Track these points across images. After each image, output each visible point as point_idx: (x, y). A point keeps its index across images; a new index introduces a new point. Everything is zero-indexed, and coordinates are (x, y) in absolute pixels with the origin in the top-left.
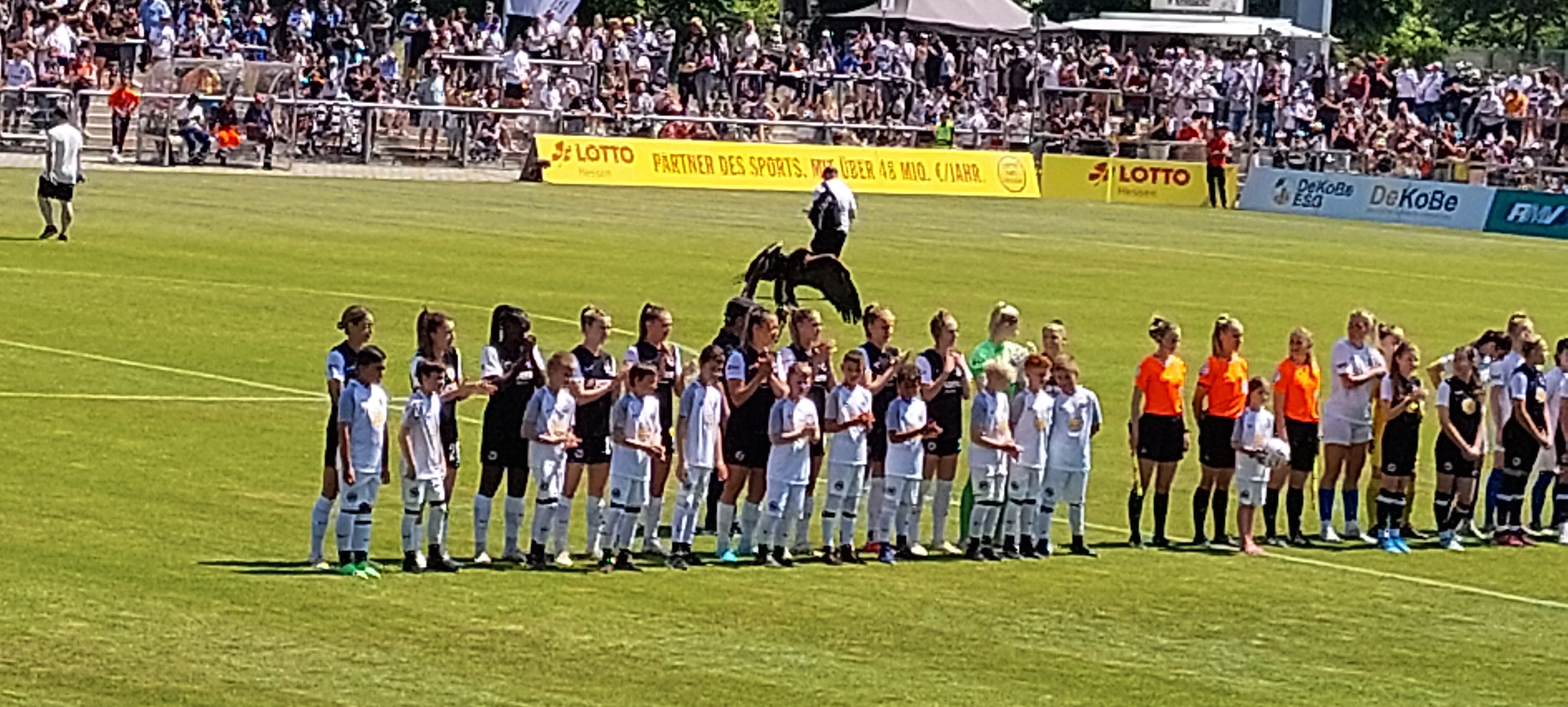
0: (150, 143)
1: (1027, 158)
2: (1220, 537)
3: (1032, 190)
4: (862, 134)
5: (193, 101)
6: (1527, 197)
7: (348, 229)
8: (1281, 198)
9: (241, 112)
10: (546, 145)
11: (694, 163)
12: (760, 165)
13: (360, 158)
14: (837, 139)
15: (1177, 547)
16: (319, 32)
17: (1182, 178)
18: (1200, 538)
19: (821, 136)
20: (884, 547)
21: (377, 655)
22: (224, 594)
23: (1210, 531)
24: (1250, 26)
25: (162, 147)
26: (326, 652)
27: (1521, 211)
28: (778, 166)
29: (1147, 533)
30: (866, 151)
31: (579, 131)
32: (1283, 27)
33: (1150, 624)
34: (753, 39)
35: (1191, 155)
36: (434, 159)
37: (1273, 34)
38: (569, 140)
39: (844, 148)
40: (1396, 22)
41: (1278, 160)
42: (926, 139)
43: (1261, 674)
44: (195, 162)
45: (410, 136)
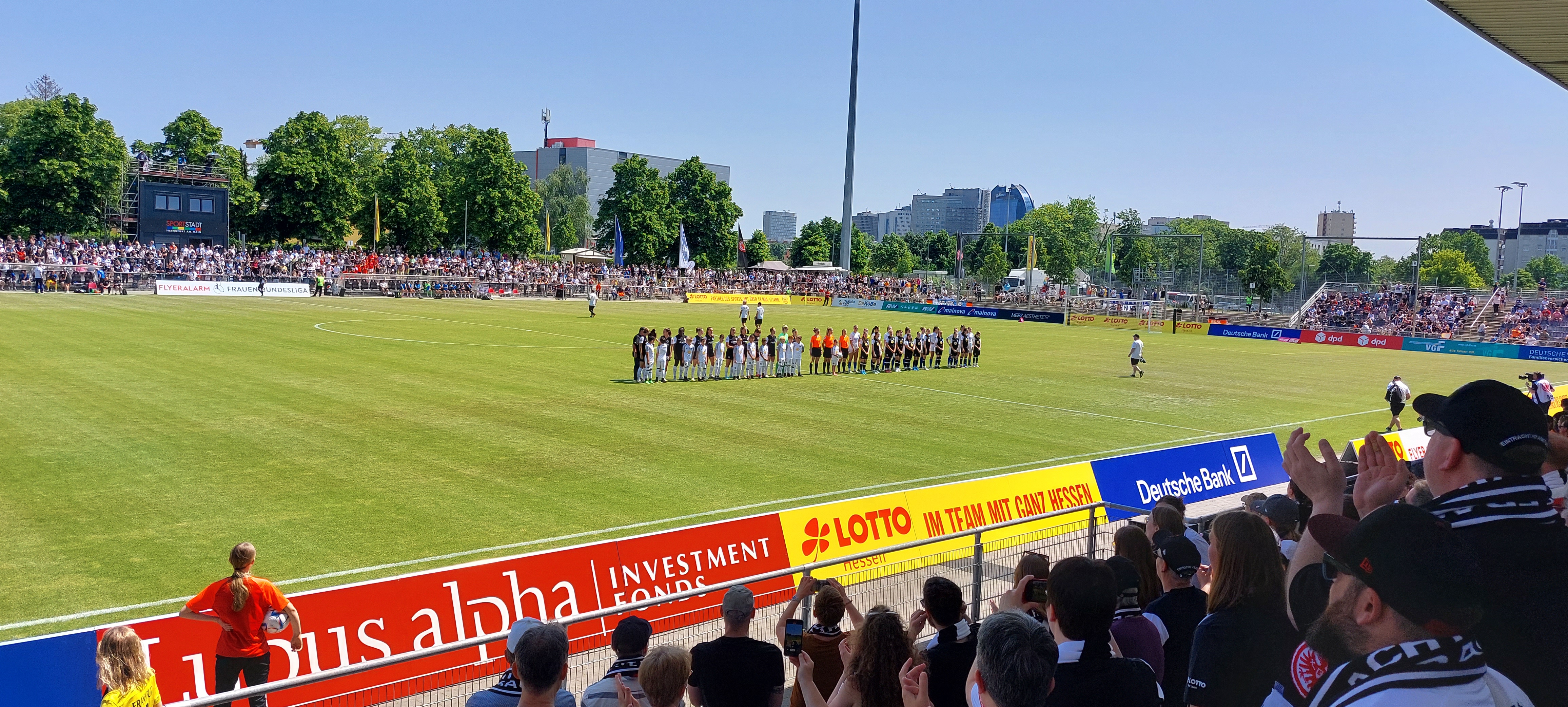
0: (605, 296)
1: (788, 296)
2: (828, 372)
3: (789, 303)
4: (754, 292)
5: (614, 287)
6: (890, 303)
7: (648, 313)
8: (840, 304)
9: (624, 289)
10: (688, 295)
11: (720, 299)
12: (733, 299)
13: (649, 298)
14: (749, 293)
15: (820, 374)
16: (640, 272)
17: (820, 300)
18: (824, 372)
19: (746, 292)
20: (760, 376)
21: (654, 400)
22: (621, 388)
23: (826, 371)
24: (834, 269)
25: (607, 296)
26: (643, 399)
27: (889, 306)
28: (737, 299)
29: (813, 372)
30: (755, 296)
31: (695, 292)
32: (840, 269)
33: (814, 390)
34: (731, 273)
35: (822, 295)
36: (665, 298)
37: (838, 270)
38: (693, 294)
39: (750, 295)
40: (863, 267)
41: (839, 296)
42: (767, 293)
43: (837, 399)
44: (614, 300)
45: (660, 293)
